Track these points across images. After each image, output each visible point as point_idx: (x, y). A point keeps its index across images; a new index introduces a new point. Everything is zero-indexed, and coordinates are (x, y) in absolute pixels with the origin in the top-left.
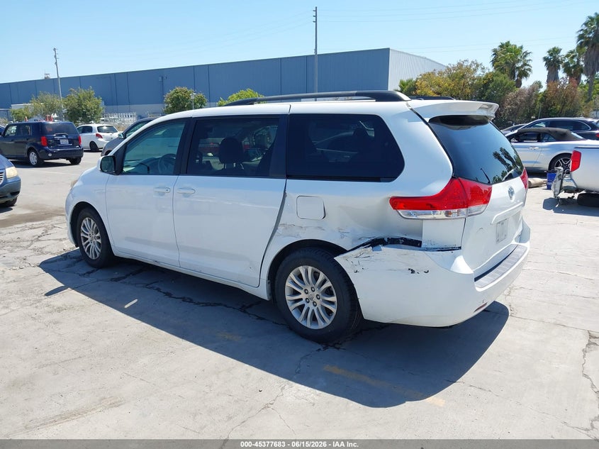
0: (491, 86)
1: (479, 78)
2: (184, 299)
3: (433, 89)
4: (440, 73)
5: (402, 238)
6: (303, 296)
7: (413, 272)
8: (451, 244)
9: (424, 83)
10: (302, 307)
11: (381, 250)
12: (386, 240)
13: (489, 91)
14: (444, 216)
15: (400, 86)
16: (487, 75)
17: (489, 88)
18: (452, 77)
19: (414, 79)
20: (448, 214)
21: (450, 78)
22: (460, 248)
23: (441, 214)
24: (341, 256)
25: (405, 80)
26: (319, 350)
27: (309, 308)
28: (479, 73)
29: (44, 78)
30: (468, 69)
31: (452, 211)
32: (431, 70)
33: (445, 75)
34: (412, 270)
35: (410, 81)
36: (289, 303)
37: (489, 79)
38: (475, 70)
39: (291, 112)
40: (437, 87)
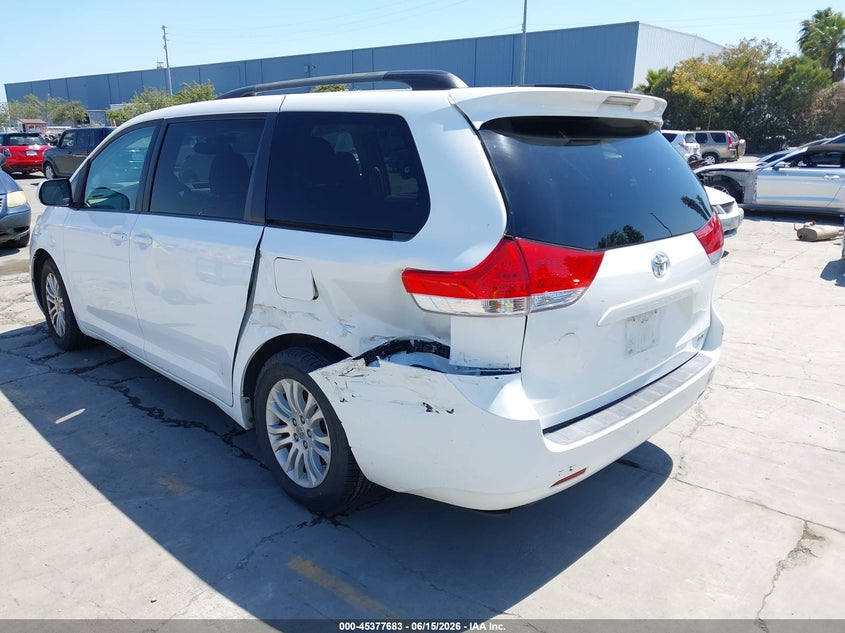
0: (791, 79)
1: (773, 67)
2: (151, 412)
3: (699, 84)
4: (712, 59)
5: (435, 343)
6: (289, 429)
7: (429, 409)
8: (499, 362)
9: (686, 75)
10: (289, 446)
11: (378, 366)
12: (412, 342)
13: (787, 86)
14: (482, 311)
15: (648, 80)
16: (785, 61)
17: (787, 83)
18: (731, 65)
19: (670, 69)
20: (494, 307)
21: (726, 65)
22: (518, 369)
23: (476, 306)
24: (319, 371)
25: (656, 71)
26: (305, 524)
27: (297, 451)
28: (772, 59)
29: (155, 68)
30: (756, 53)
31: (502, 301)
32: (696, 56)
33: (720, 62)
34: (428, 406)
35: (662, 72)
36: (272, 439)
37: (788, 67)
38: (768, 53)
39: (282, 110)
40: (706, 81)
